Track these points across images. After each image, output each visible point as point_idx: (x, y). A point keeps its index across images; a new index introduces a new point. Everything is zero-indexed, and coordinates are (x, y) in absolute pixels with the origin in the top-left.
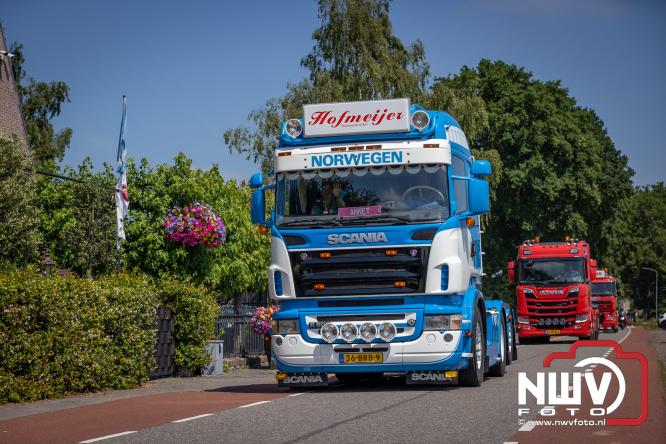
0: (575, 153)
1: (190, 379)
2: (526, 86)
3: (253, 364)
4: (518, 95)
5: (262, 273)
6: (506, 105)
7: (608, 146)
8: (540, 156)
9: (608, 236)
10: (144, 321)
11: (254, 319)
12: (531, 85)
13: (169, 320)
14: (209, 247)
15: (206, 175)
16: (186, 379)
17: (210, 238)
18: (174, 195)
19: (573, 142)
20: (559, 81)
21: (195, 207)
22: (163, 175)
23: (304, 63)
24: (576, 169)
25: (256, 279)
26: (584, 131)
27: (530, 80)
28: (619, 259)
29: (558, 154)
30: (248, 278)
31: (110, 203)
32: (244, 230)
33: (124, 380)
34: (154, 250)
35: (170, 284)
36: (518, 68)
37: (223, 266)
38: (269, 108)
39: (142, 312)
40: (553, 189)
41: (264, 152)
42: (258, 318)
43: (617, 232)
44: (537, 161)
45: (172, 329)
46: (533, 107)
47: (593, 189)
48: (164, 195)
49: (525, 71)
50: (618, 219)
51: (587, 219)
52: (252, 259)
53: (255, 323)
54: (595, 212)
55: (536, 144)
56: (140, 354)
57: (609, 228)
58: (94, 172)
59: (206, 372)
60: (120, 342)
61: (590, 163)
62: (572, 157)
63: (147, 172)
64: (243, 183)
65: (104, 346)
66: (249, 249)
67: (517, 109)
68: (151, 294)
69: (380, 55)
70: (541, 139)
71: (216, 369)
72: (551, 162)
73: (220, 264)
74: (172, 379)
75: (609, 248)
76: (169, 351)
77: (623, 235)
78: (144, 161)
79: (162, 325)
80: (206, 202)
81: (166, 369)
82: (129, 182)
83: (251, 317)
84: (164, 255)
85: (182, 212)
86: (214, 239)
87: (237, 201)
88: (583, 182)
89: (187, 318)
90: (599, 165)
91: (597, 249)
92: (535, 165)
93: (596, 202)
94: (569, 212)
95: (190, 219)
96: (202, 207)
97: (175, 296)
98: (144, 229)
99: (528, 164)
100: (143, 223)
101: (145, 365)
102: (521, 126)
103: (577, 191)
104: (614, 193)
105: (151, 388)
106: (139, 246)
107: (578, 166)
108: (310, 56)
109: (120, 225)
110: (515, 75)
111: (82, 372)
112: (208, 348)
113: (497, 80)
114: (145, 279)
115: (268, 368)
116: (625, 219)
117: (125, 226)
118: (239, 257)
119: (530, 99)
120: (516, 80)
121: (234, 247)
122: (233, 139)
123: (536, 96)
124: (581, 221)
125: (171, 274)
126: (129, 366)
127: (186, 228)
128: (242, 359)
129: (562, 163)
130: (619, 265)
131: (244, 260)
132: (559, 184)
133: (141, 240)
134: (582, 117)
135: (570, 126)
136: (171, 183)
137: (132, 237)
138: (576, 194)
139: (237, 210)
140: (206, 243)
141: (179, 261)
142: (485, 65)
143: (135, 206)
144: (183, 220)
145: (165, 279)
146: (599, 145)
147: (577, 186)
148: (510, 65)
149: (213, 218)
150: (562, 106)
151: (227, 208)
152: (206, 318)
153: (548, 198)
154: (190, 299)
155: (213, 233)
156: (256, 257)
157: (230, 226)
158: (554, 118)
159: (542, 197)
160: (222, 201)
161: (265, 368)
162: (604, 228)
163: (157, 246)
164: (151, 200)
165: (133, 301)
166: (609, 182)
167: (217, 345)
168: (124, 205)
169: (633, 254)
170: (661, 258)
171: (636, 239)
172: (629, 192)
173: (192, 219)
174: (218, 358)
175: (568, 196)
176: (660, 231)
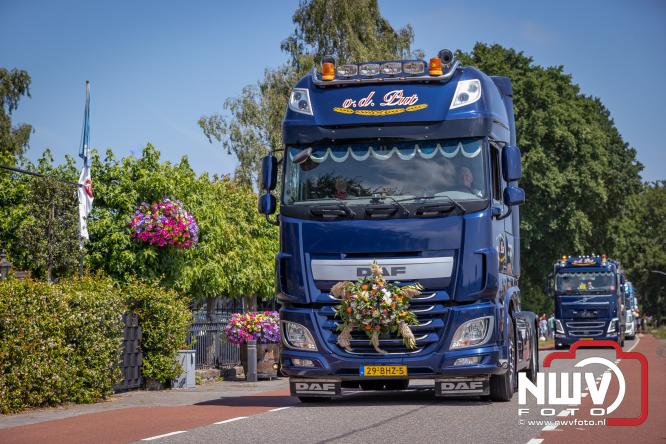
0: (577, 146)
1: (159, 392)
2: (525, 70)
3: (228, 376)
4: (516, 81)
5: (238, 276)
7: (615, 140)
8: (541, 149)
9: (614, 236)
10: (108, 329)
11: (229, 327)
12: (531, 71)
13: (136, 328)
14: (181, 247)
15: (176, 170)
16: (154, 392)
17: (181, 237)
18: (142, 191)
19: (576, 134)
20: (561, 67)
21: (165, 204)
22: (130, 169)
24: (580, 163)
25: (231, 282)
26: (588, 122)
27: (530, 65)
28: (626, 261)
29: (560, 146)
30: (223, 281)
31: (72, 199)
32: (219, 230)
33: (87, 393)
34: (119, 251)
35: (137, 288)
36: (517, 53)
37: (195, 269)
38: (245, 95)
39: (107, 319)
40: (555, 185)
42: (234, 325)
43: (624, 232)
44: (537, 154)
45: (140, 337)
46: (533, 95)
47: (598, 184)
48: (130, 191)
49: (525, 55)
50: (626, 218)
51: (589, 220)
52: (227, 260)
53: (229, 331)
54: (600, 210)
55: (536, 135)
56: (104, 365)
57: (616, 228)
58: (55, 166)
59: (176, 384)
60: (83, 352)
61: (595, 157)
62: (576, 150)
63: (112, 165)
64: (216, 178)
65: (66, 356)
66: (223, 250)
67: (516, 97)
68: (117, 299)
69: (367, 38)
70: (542, 130)
71: (188, 381)
72: (552, 156)
73: (190, 265)
74: (139, 392)
75: (615, 249)
76: (136, 361)
77: (630, 235)
78: (109, 152)
79: (128, 333)
80: (176, 198)
81: (133, 381)
82: (93, 176)
83: (226, 324)
84: (130, 256)
85: (153, 212)
86: (186, 239)
87: (210, 196)
88: (587, 176)
89: (156, 326)
90: (605, 159)
91: (602, 251)
92: (535, 159)
93: (602, 199)
94: (572, 210)
95: (160, 217)
96: (173, 204)
97: (142, 301)
98: (108, 227)
99: (527, 157)
100: (107, 220)
101: (110, 377)
102: (519, 115)
103: (580, 187)
104: (621, 190)
105: (117, 403)
106: (102, 246)
107: (581, 160)
108: (290, 39)
109: (83, 223)
110: (514, 60)
111: (41, 385)
112: (179, 358)
113: (493, 65)
114: (109, 282)
115: (245, 380)
116: (633, 218)
117: (89, 225)
118: (213, 259)
119: (529, 86)
120: (514, 65)
121: (206, 247)
122: (210, 127)
123: (536, 82)
124: (586, 220)
125: (138, 277)
126: (92, 377)
127: (155, 227)
128: (216, 371)
129: (565, 156)
130: (626, 268)
131: (218, 262)
132: (561, 179)
133: (106, 239)
134: (586, 106)
135: (577, 116)
136: (138, 177)
137: (95, 237)
138: (580, 190)
139: (211, 207)
140: (176, 243)
141: (147, 262)
142: (480, 49)
143: (99, 202)
144: (152, 218)
145: (132, 283)
146: (604, 136)
147: (581, 181)
148: (508, 49)
149: (184, 215)
150: (564, 94)
151: (200, 204)
152: (177, 326)
153: (549, 195)
154: (159, 305)
155: (185, 232)
156: (231, 258)
157: (202, 224)
158: (556, 107)
159: (543, 194)
160: (195, 196)
161: (240, 380)
162: (610, 227)
163: (124, 246)
164: (116, 196)
165: (97, 307)
166: (616, 177)
167: (189, 356)
168: (88, 201)
169: (641, 256)
171: (644, 240)
172: (637, 188)
173: (162, 217)
174: (189, 369)
175: (571, 192)
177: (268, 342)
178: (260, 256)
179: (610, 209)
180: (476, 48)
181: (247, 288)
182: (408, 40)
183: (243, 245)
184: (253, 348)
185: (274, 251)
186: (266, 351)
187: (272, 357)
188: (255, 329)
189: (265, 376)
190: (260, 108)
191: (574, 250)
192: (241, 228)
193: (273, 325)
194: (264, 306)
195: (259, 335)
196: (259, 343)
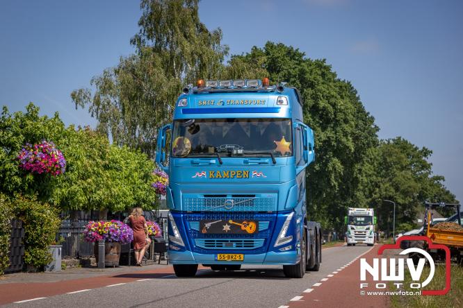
0: (335, 114)
1: (35, 274)
2: (300, 62)
3: (85, 264)
4: (294, 69)
5: (94, 196)
6: (284, 76)
7: (360, 110)
8: (309, 115)
9: (359, 176)
11: (86, 230)
12: (304, 62)
13: (21, 229)
14: (53, 175)
15: (50, 120)
16: (32, 274)
17: (54, 168)
18: (27, 135)
19: (334, 105)
20: (324, 60)
21: (43, 145)
22: (19, 120)
23: (133, 42)
24: (336, 125)
25: (89, 200)
26: (342, 97)
27: (303, 58)
28: (367, 193)
29: (322, 114)
30: (83, 199)
32: (79, 163)
34: (10, 176)
35: (22, 202)
36: (294, 49)
37: (63, 190)
41: (101, 107)
42: (90, 229)
43: (366, 173)
45: (23, 236)
46: (304, 78)
47: (348, 140)
48: (19, 135)
49: (299, 51)
50: (367, 164)
51: (341, 164)
52: (86, 185)
53: (87, 235)
54: (350, 157)
55: (307, 105)
57: (360, 170)
59: (47, 269)
61: (346, 121)
62: (333, 116)
63: (7, 117)
64: (80, 128)
66: (84, 178)
67: (292, 79)
68: (7, 209)
69: (190, 36)
70: (310, 102)
71: (56, 267)
72: (317, 120)
73: (60, 187)
74: (22, 274)
75: (359, 185)
76: (20, 253)
77: (370, 175)
78: (5, 109)
79: (15, 233)
80: (52, 140)
81: (17, 266)
83: (85, 228)
84: (18, 180)
85: (34, 150)
86: (56, 169)
87: (75, 140)
88: (340, 134)
89: (35, 228)
90: (353, 123)
91: (350, 185)
93: (350, 150)
94: (330, 157)
95: (39, 153)
96: (48, 145)
97: (26, 211)
98: (3, 160)
100: (2, 155)
103: (336, 142)
104: (364, 144)
105: (5, 280)
107: (337, 123)
108: (136, 36)
110: (292, 54)
112: (50, 251)
113: (278, 57)
114: (3, 197)
115: (97, 267)
116: (372, 164)
118: (76, 184)
119: (302, 72)
120: (292, 58)
121: (72, 176)
123: (307, 70)
124: (339, 164)
125: (23, 195)
127: (36, 160)
128: (77, 260)
129: (326, 120)
130: (367, 198)
132: (323, 136)
133: (1, 168)
134: (341, 87)
135: (333, 93)
136: (25, 126)
138: (335, 144)
140: (50, 172)
142: (270, 46)
144: (33, 154)
145: (19, 198)
146: (353, 107)
147: (337, 137)
148: (288, 46)
149: (56, 153)
150: (326, 78)
151: (68, 145)
152: (49, 228)
154: (37, 214)
155: (56, 164)
156: (89, 184)
157: (69, 159)
158: (320, 87)
160: (64, 140)
161: (93, 267)
162: (356, 170)
163: (13, 173)
164: (9, 138)
166: (360, 136)
167: (57, 249)
169: (377, 190)
170: (398, 193)
171: (380, 179)
172: (375, 144)
173: (41, 153)
174: (58, 260)
175: (330, 145)
176: (398, 173)
177: (113, 241)
178: (109, 182)
179: (356, 157)
180: (267, 45)
181: (99, 204)
182: (218, 38)
183: (98, 174)
184: (102, 245)
185: (120, 179)
186: (112, 247)
187: (116, 252)
188: (105, 232)
189: (110, 264)
190: (115, 83)
191: (331, 185)
192: (97, 163)
193: (117, 230)
194: (113, 215)
195: (107, 236)
196: (107, 241)
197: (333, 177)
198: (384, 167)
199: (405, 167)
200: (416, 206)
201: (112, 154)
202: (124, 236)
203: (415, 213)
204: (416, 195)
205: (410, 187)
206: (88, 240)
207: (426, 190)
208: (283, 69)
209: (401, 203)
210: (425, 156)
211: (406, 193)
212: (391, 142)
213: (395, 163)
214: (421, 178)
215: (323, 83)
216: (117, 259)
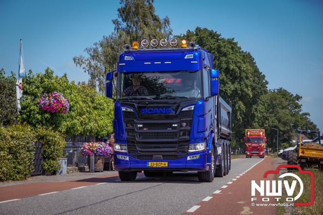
1: (50, 176)
2: (218, 40)
3: (82, 170)
4: (214, 44)
5: (87, 126)
7: (256, 71)
8: (223, 74)
9: (255, 113)
10: (28, 148)
12: (220, 40)
13: (41, 148)
14: (61, 113)
15: (61, 79)
16: (48, 177)
17: (61, 109)
18: (44, 88)
19: (239, 68)
20: (233, 39)
21: (55, 94)
22: (40, 78)
24: (241, 80)
25: (84, 129)
26: (245, 63)
27: (220, 37)
28: (260, 124)
29: (232, 73)
30: (80, 129)
31: (13, 91)
32: (78, 106)
33: (18, 176)
34: (34, 114)
35: (42, 131)
36: (214, 31)
37: (68, 123)
38: (95, 47)
39: (27, 144)
40: (230, 90)
41: (92, 68)
42: (84, 148)
43: (260, 111)
44: (223, 76)
45: (42, 152)
46: (220, 51)
47: (248, 90)
48: (39, 88)
49: (218, 33)
50: (260, 105)
52: (82, 119)
53: (83, 150)
54: (249, 101)
55: (222, 68)
56: (26, 164)
57: (256, 109)
58: (6, 76)
59: (58, 173)
60: (17, 158)
61: (247, 78)
62: (239, 75)
63: (31, 76)
64: (79, 83)
65: (9, 159)
66: (80, 115)
67: (213, 51)
68: (32, 135)
69: (148, 24)
70: (224, 66)
71: (63, 172)
72: (229, 77)
73: (66, 121)
74: (42, 176)
75: (256, 119)
76: (40, 163)
77: (262, 112)
78: (30, 71)
79: (37, 151)
80: (60, 92)
81: (39, 171)
82: (23, 81)
83: (81, 147)
84: (39, 117)
85: (49, 98)
86: (63, 109)
87: (75, 91)
88: (244, 87)
89: (50, 147)
90: (251, 79)
91: (250, 119)
92: (221, 78)
93: (250, 96)
94: (237, 101)
96: (58, 94)
97: (44, 136)
98: (29, 104)
100: (29, 101)
102: (215, 59)
103: (240, 91)
104: (258, 92)
105: (30, 180)
106: (27, 112)
107: (241, 79)
109: (18, 102)
110: (213, 35)
112: (60, 162)
113: (204, 37)
114: (29, 128)
115: (89, 172)
116: (264, 105)
117: (21, 103)
118: (76, 119)
119: (219, 46)
120: (213, 38)
121: (73, 114)
122: (78, 61)
123: (222, 44)
124: (243, 105)
125: (42, 126)
126: (20, 169)
127: (50, 104)
128: (76, 167)
129: (234, 77)
131: (78, 120)
132: (232, 87)
133: (28, 109)
134: (244, 56)
135: (238, 60)
136: (43, 82)
137: (24, 108)
139: (75, 96)
140: (59, 112)
141: (46, 119)
142: (198, 29)
143: (25, 93)
144: (49, 100)
145: (39, 128)
146: (251, 69)
147: (241, 88)
148: (210, 30)
149: (63, 99)
150: (234, 51)
151: (70, 94)
152: (59, 147)
153: (227, 94)
154: (51, 138)
155: (63, 106)
156: (84, 119)
157: (71, 103)
158: (231, 56)
159: (224, 94)
160: (68, 91)
161: (87, 172)
162: (253, 109)
163: (36, 112)
164: (33, 90)
165: (23, 138)
166: (256, 87)
167: (64, 160)
168: (20, 92)
169: (267, 121)
170: (280, 124)
171: (268, 115)
172: (266, 92)
173: (53, 99)
174: (64, 167)
175: (237, 93)
176: (280, 111)
177: (99, 155)
178: (97, 118)
181: (91, 132)
183: (90, 113)
184: (93, 158)
185: (103, 116)
186: (99, 159)
187: (101, 162)
188: (94, 149)
189: (98, 170)
191: (237, 118)
192: (89, 105)
193: (102, 148)
194: (99, 139)
195: (96, 152)
196: (95, 155)
197: (239, 113)
198: (272, 107)
199: (285, 107)
200: (291, 132)
201: (99, 100)
202: (106, 152)
203: (291, 136)
204: (292, 125)
205: (287, 120)
206: (83, 155)
207: (298, 121)
208: (207, 45)
209: (282, 130)
210: (298, 100)
211: (285, 124)
212: (276, 91)
213: (278, 105)
214: (295, 114)
215: (232, 54)
216: (102, 167)
